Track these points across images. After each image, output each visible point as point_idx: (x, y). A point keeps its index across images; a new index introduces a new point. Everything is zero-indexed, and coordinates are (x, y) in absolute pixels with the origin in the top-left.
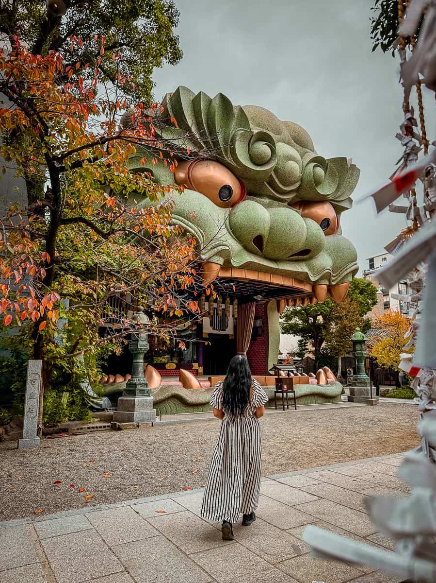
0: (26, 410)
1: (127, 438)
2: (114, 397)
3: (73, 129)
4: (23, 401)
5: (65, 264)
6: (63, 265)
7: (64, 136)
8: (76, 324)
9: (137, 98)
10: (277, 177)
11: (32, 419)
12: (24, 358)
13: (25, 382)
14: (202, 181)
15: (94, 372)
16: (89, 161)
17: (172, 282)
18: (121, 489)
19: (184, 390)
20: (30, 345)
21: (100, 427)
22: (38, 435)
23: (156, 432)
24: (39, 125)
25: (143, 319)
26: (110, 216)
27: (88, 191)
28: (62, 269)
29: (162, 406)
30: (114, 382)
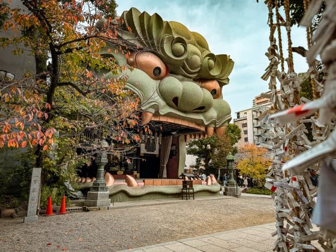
0: (30, 198)
1: (92, 216)
2: (85, 191)
3: (68, 29)
4: (28, 193)
5: (58, 110)
6: (57, 111)
7: (62, 33)
8: (63, 146)
9: (106, 12)
10: (187, 64)
11: (34, 204)
12: (30, 166)
13: (30, 181)
14: (144, 64)
15: (73, 176)
16: (77, 49)
17: (124, 123)
18: (88, 248)
19: (128, 187)
20: (35, 158)
21: (76, 209)
22: (37, 214)
23: (110, 213)
24: (47, 25)
25: (105, 144)
26: (88, 82)
27: (75, 66)
28: (56, 113)
29: (114, 197)
30: (85, 182)
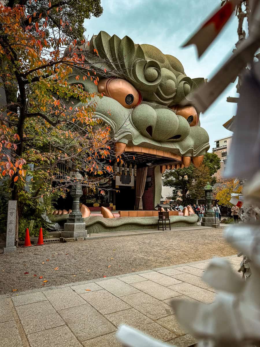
0: (8, 230)
1: (69, 247)
2: (62, 223)
3: (33, 56)
4: (6, 225)
6: (29, 143)
7: (27, 61)
8: (37, 179)
9: (74, 38)
10: (161, 90)
11: (11, 235)
12: (6, 199)
13: (7, 214)
14: (115, 91)
15: (49, 208)
16: (44, 77)
17: (96, 154)
18: (64, 277)
19: (104, 219)
20: (10, 191)
21: (54, 241)
22: (15, 245)
23: (87, 243)
24: (11, 53)
25: (79, 176)
26: (57, 112)
27: (43, 96)
28: (28, 145)
29: (91, 228)
30: (62, 214)
